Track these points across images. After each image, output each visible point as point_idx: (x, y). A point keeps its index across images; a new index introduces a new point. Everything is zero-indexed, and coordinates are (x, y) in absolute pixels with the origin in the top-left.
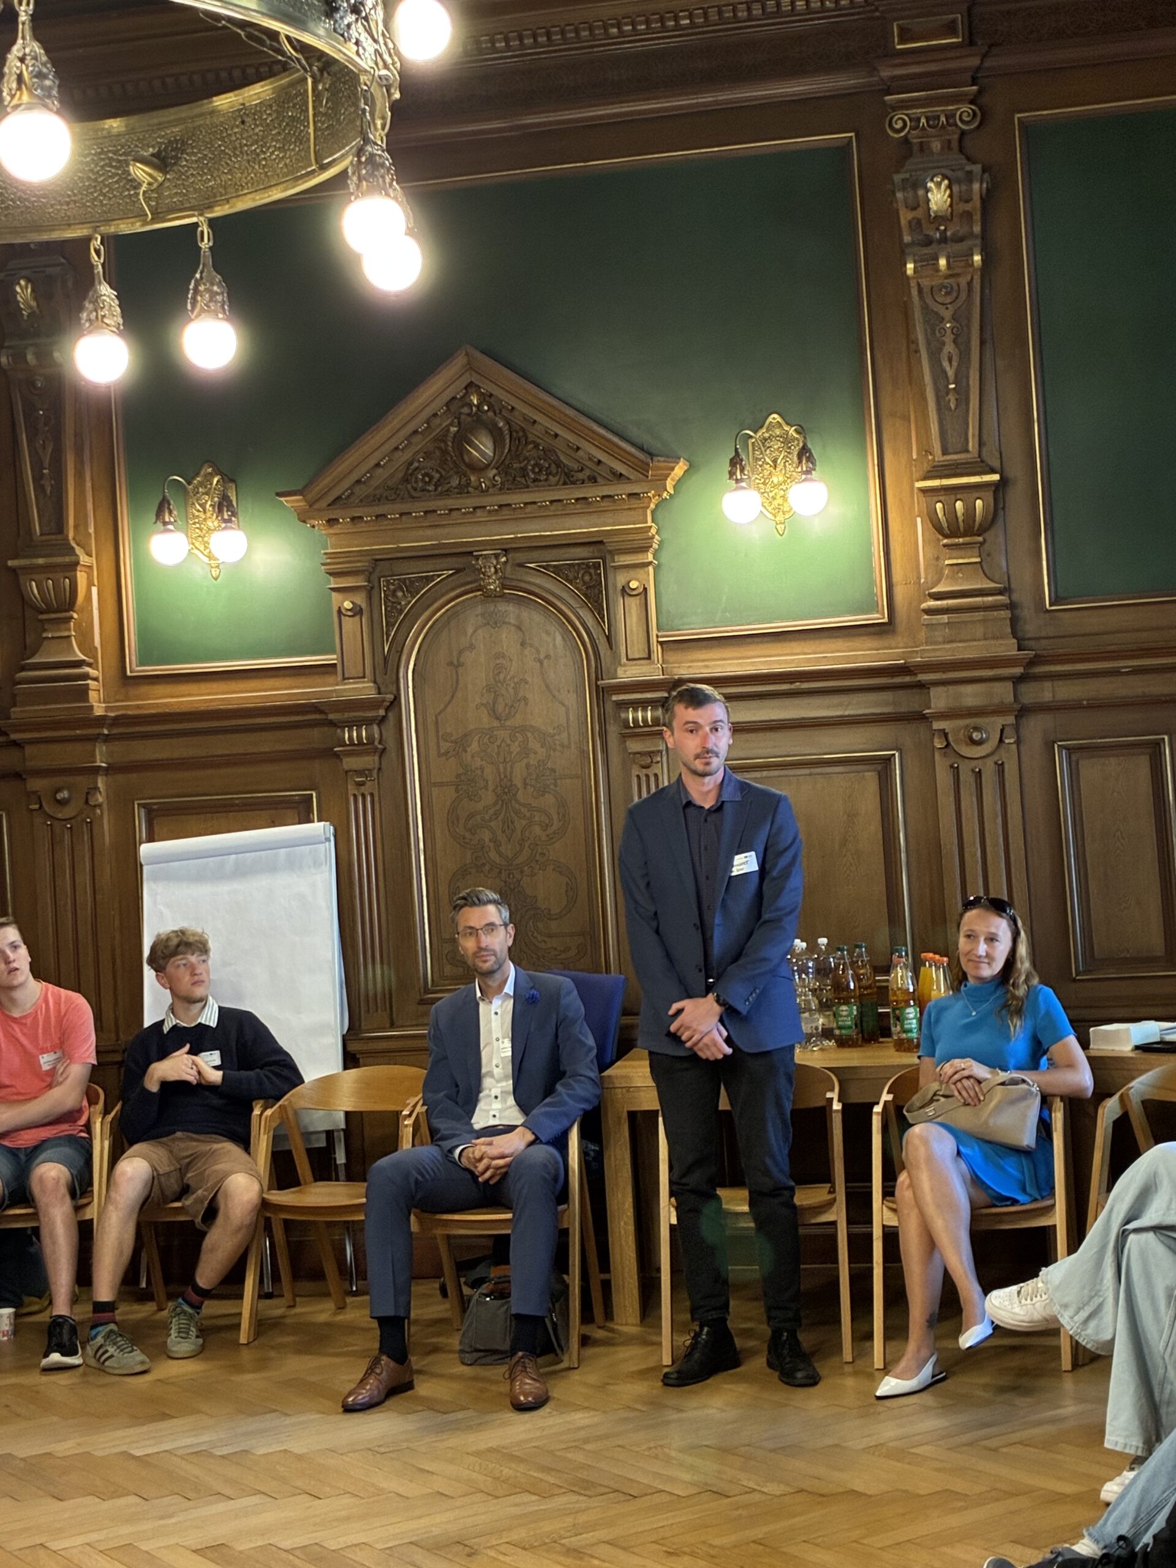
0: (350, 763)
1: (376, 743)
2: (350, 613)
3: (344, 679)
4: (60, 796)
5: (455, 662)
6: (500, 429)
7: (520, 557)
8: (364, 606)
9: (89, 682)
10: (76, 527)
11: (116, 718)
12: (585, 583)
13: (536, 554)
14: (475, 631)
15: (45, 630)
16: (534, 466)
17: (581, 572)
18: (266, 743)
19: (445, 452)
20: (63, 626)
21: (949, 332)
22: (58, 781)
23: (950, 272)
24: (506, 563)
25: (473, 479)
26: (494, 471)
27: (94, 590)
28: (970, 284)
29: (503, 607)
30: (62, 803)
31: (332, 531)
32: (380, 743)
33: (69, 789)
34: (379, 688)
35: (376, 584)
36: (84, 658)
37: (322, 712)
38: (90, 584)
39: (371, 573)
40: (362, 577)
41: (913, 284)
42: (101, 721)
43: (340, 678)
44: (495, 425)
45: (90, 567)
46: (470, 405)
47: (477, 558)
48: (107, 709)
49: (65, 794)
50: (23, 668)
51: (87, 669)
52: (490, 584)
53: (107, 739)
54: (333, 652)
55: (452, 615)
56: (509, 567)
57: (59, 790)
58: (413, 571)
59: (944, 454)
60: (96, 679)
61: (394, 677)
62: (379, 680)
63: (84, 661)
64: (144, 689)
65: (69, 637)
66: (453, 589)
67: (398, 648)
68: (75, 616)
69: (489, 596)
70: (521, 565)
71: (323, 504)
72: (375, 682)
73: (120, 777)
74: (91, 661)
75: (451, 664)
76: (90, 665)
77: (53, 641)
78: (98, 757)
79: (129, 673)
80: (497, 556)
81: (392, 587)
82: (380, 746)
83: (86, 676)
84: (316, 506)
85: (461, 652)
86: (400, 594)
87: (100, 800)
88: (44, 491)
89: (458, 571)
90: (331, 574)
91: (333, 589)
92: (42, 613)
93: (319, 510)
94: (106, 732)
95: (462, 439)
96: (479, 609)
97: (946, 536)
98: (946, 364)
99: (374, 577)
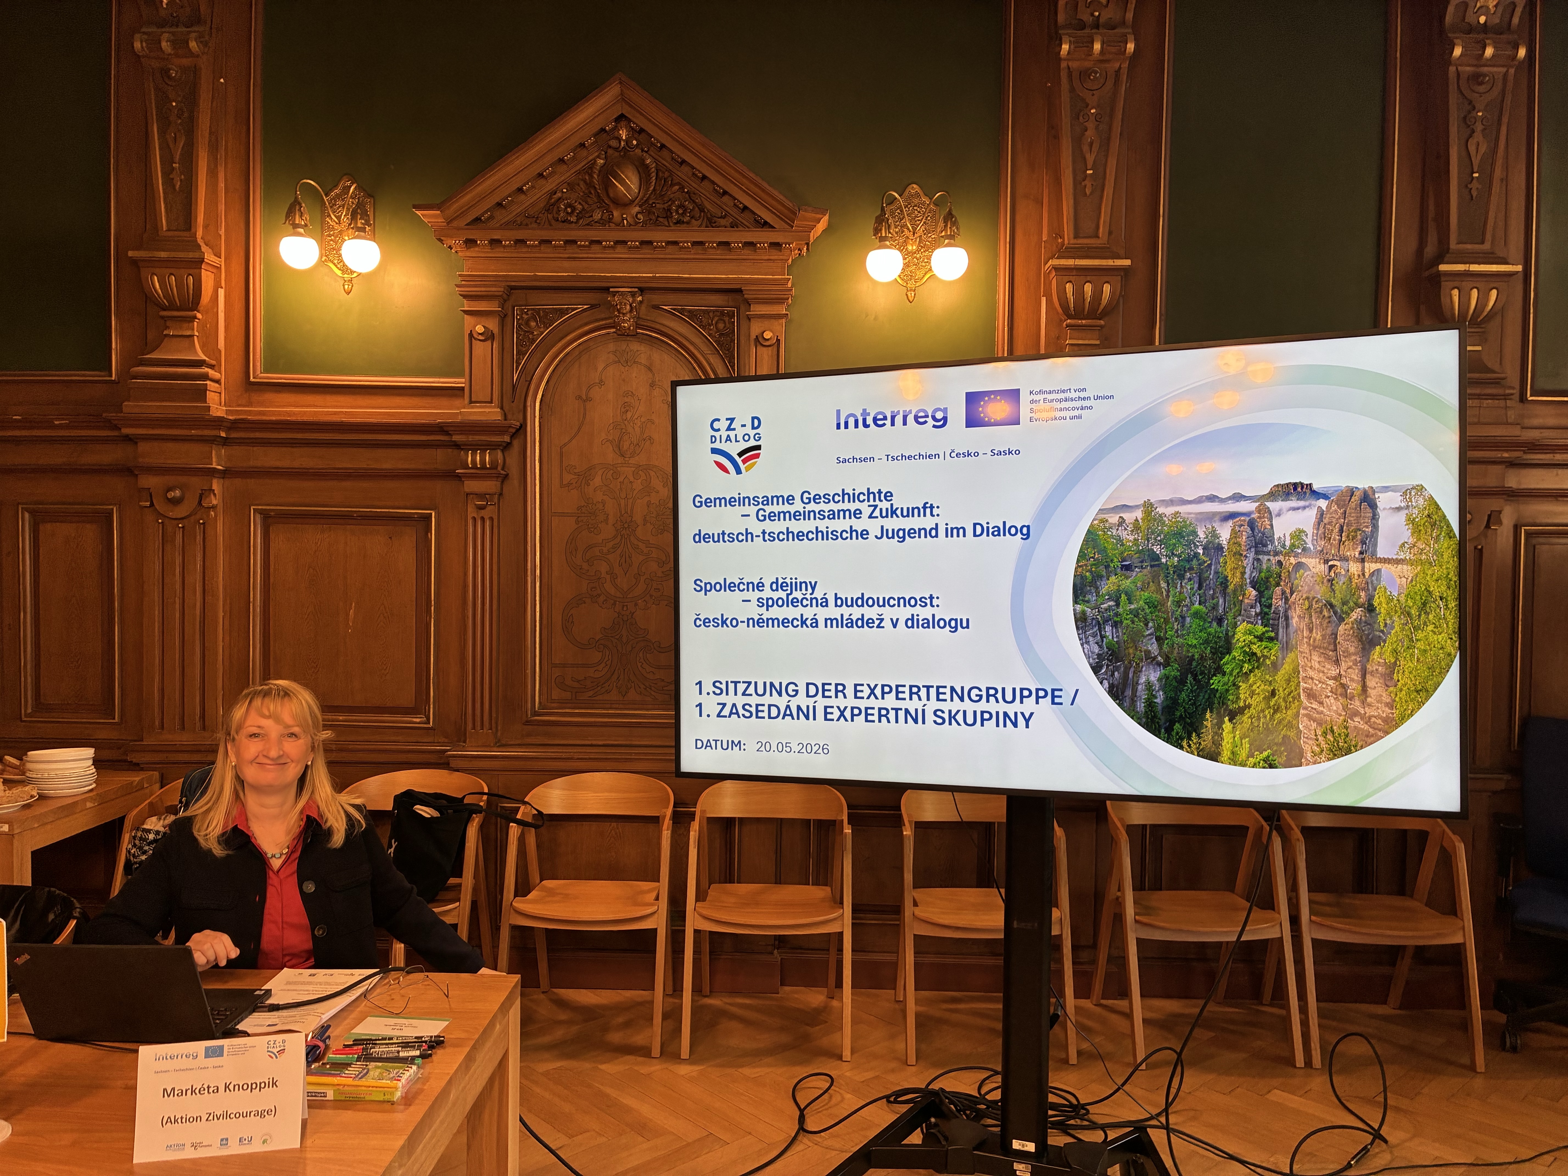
0: (471, 486)
1: (499, 468)
2: (481, 338)
3: (471, 402)
4: (171, 495)
5: (584, 397)
6: (647, 167)
7: (656, 298)
8: (496, 331)
9: (208, 382)
10: (206, 227)
11: (235, 422)
12: (718, 330)
13: (672, 297)
14: (605, 368)
15: (167, 328)
16: (679, 207)
17: (716, 319)
18: (389, 460)
19: (590, 185)
20: (185, 325)
21: (1092, 118)
22: (171, 480)
23: (1101, 58)
24: (641, 302)
25: (616, 214)
26: (637, 209)
27: (221, 292)
28: (1118, 72)
29: (635, 346)
30: (176, 502)
31: (468, 254)
32: (503, 469)
33: (181, 487)
34: (505, 414)
35: (510, 313)
36: (204, 358)
37: (447, 433)
38: (217, 286)
39: (505, 301)
40: (496, 303)
41: (1064, 65)
42: (219, 422)
43: (467, 400)
44: (642, 161)
45: (219, 268)
46: (619, 139)
47: (614, 294)
48: (227, 412)
49: (178, 493)
50: (143, 363)
51: (206, 370)
52: (624, 321)
53: (226, 442)
54: (461, 375)
55: (584, 349)
56: (643, 308)
57: (170, 489)
58: (547, 302)
59: (1075, 238)
60: (218, 382)
61: (521, 407)
62: (506, 407)
63: (205, 361)
64: (269, 396)
65: (193, 336)
66: (586, 324)
67: (527, 378)
68: (199, 316)
69: (624, 335)
70: (656, 307)
71: (462, 223)
72: (502, 408)
73: (238, 482)
74: (214, 362)
75: (579, 397)
76: (212, 367)
77: (174, 339)
78: (214, 460)
79: (252, 379)
80: (633, 295)
81: (525, 316)
82: (502, 472)
83: (206, 377)
84: (455, 224)
85: (589, 388)
86: (533, 324)
87: (215, 502)
88: (174, 186)
89: (593, 306)
90: (464, 296)
91: (465, 312)
92: (165, 309)
93: (458, 229)
94: (223, 434)
95: (609, 172)
96: (611, 346)
97: (1070, 317)
98: (1086, 148)
99: (509, 305)
